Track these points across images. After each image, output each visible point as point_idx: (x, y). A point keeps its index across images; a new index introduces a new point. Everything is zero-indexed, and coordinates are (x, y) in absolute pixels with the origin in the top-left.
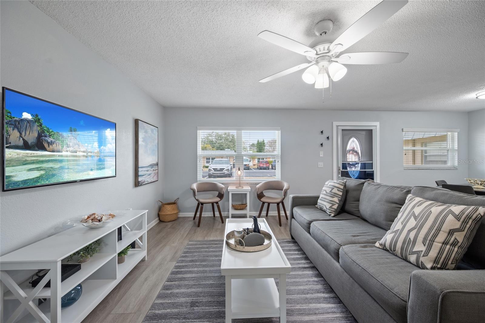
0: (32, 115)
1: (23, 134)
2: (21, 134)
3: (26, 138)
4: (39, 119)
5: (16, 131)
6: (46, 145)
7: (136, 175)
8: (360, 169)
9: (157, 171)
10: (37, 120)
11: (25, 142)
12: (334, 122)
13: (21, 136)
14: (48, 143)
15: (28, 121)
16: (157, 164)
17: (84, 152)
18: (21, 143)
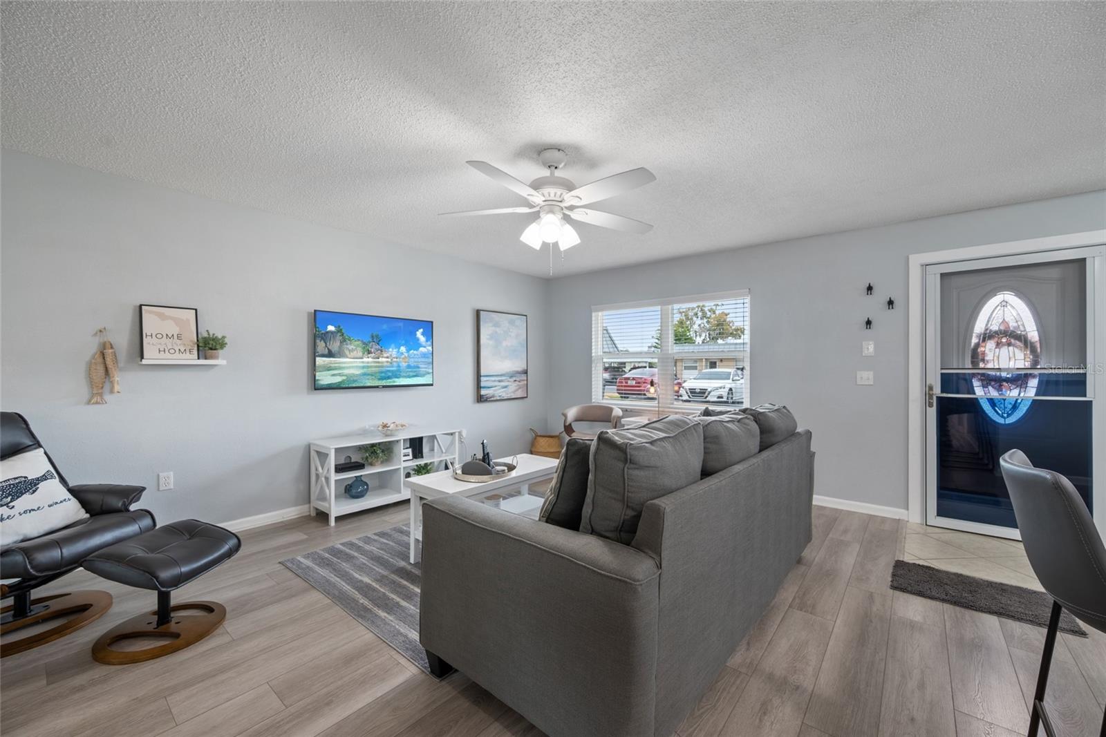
0: (335, 327)
1: (328, 344)
2: (326, 344)
3: (330, 348)
4: (341, 330)
5: (322, 342)
6: (347, 353)
7: (479, 387)
8: (1037, 394)
9: (526, 382)
10: (339, 331)
11: (330, 351)
12: (911, 257)
13: (326, 346)
14: (349, 350)
15: (332, 332)
16: (526, 372)
17: (387, 357)
18: (326, 352)
